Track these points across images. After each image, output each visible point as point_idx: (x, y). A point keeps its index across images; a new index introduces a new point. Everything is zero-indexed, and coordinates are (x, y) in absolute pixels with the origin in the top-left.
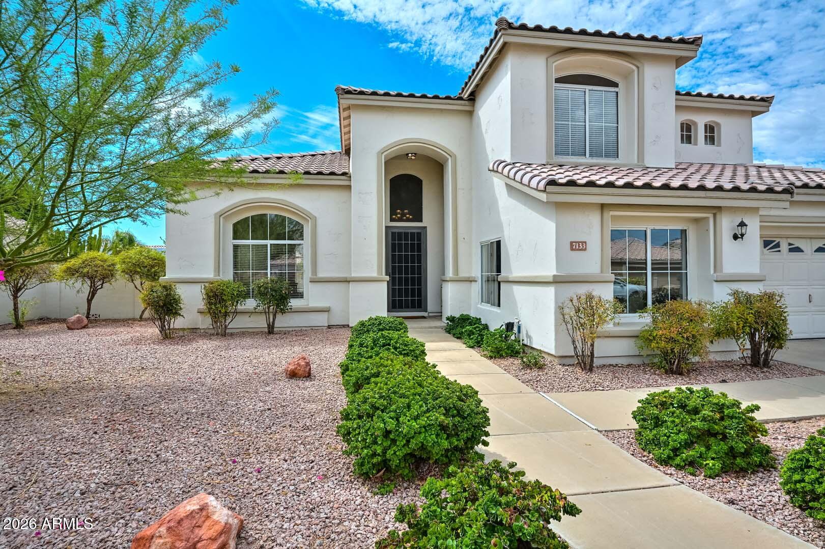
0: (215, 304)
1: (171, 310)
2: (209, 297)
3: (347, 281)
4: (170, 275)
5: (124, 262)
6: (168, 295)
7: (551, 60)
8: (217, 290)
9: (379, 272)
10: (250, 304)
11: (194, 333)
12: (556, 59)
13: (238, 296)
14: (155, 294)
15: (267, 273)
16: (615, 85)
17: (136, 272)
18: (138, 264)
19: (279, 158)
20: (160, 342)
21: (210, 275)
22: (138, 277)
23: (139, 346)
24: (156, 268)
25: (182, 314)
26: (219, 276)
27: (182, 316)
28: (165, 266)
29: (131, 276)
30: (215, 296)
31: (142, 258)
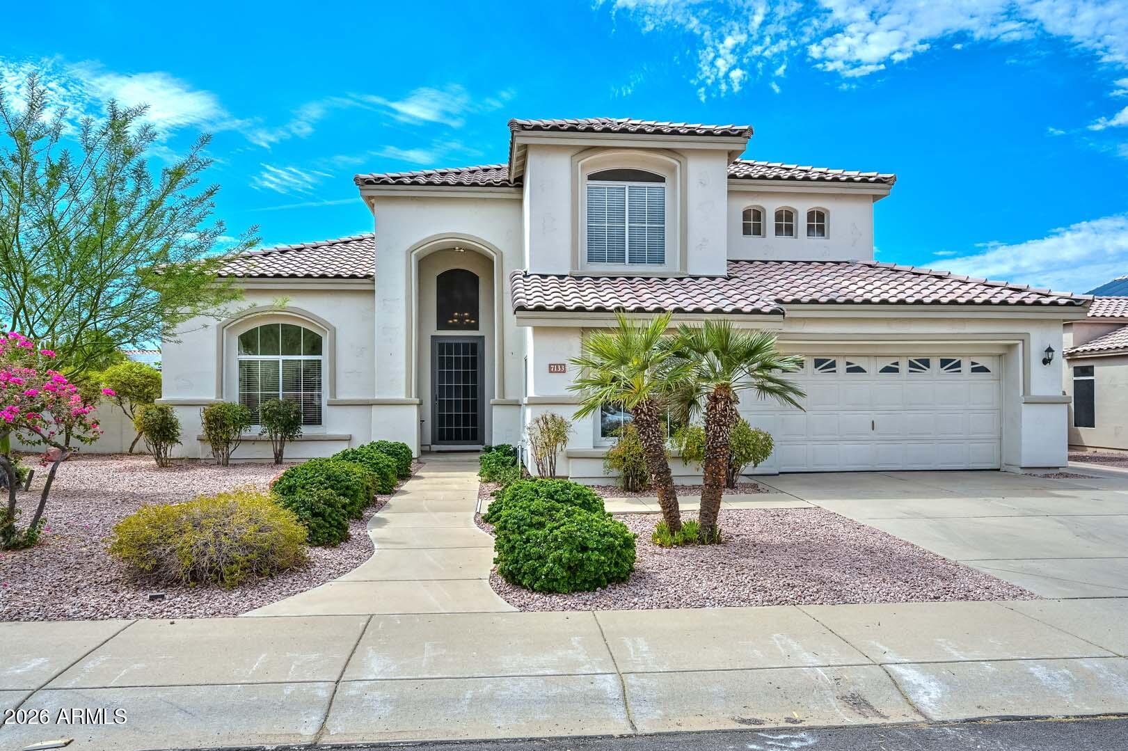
0: (216, 429)
1: (168, 435)
2: (209, 421)
3: (369, 404)
4: (167, 395)
5: (112, 381)
6: (164, 419)
7: (576, 159)
8: (217, 413)
9: (409, 393)
10: (256, 430)
11: (192, 462)
12: (582, 157)
13: (241, 420)
14: (150, 417)
15: (279, 394)
16: (662, 180)
17: (126, 394)
18: (128, 383)
19: (299, 250)
20: (156, 470)
21: (211, 397)
22: (128, 400)
23: (134, 473)
24: (150, 388)
25: (179, 441)
26: (222, 398)
27: (180, 442)
28: (161, 386)
29: (120, 399)
30: (216, 420)
31: (133, 375)
